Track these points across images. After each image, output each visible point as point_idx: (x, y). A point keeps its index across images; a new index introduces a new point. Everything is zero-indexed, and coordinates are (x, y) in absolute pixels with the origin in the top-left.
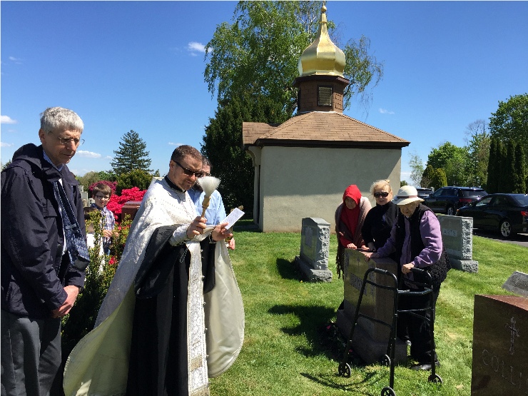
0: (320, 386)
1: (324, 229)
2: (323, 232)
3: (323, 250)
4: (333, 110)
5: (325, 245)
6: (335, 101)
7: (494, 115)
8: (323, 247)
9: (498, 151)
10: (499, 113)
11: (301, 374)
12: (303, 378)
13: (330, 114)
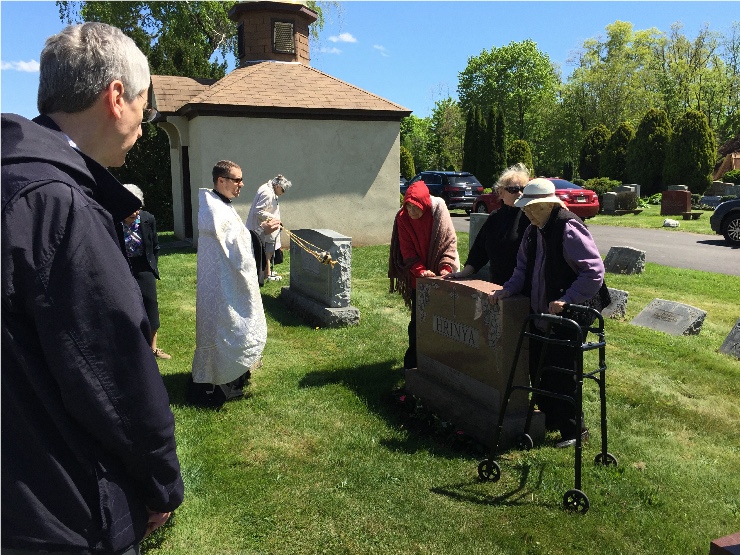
0: (472, 505)
1: (343, 246)
2: (342, 250)
3: (344, 278)
4: (296, 59)
5: (345, 270)
6: (299, 45)
7: (463, 74)
8: (343, 273)
9: (477, 122)
10: (468, 72)
11: (432, 490)
12: (441, 498)
13: (293, 66)
